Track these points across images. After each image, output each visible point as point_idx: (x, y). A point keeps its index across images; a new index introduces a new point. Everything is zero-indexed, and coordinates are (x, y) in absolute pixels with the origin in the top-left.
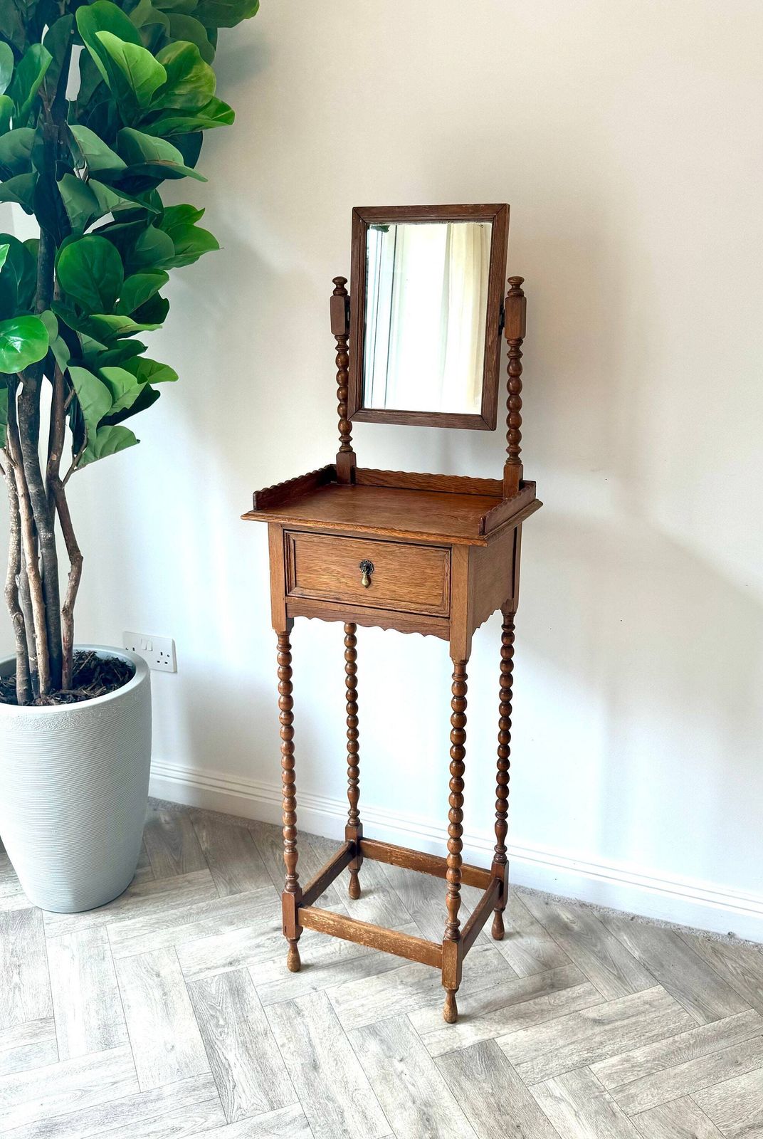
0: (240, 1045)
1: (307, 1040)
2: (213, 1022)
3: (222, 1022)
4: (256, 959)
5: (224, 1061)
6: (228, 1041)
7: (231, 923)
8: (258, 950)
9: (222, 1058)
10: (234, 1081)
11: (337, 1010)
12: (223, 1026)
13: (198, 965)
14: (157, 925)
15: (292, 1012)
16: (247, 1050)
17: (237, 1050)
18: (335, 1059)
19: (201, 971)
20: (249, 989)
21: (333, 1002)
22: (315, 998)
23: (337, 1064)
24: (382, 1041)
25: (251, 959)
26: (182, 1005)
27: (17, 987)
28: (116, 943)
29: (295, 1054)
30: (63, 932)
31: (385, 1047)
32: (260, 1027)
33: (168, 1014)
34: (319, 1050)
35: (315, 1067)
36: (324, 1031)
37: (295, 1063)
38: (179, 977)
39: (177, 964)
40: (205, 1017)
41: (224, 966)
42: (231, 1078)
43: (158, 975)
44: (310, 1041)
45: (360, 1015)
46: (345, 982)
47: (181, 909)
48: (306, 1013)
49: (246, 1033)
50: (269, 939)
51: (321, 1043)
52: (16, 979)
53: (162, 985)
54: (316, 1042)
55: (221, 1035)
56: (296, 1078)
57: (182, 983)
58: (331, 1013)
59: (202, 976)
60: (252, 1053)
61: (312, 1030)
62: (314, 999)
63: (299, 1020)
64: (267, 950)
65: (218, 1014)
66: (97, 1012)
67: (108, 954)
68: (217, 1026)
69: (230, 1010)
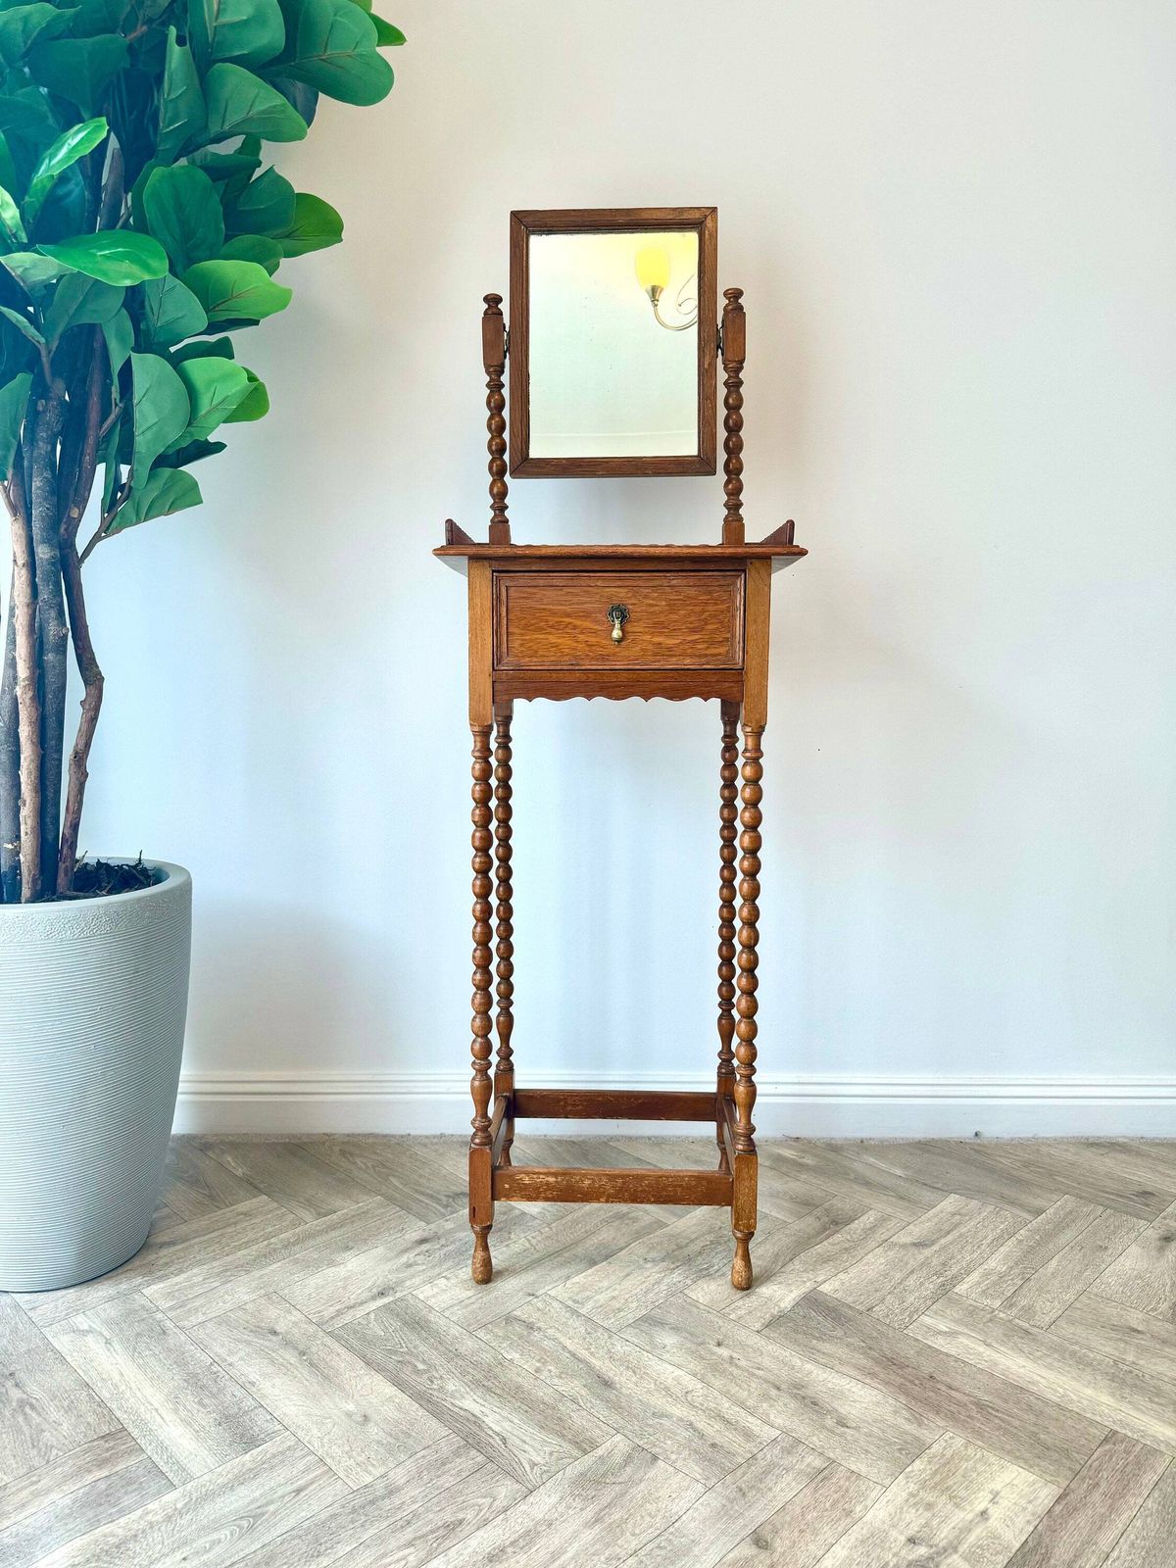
0: (472, 1386)
1: (568, 1355)
2: (408, 1370)
3: (421, 1366)
4: (417, 1281)
5: (462, 1413)
6: (451, 1387)
7: (347, 1248)
8: (412, 1270)
9: (456, 1410)
10: (498, 1435)
11: (584, 1311)
12: (426, 1371)
13: (332, 1306)
14: (229, 1273)
15: (518, 1328)
16: (489, 1390)
17: (472, 1393)
18: (628, 1368)
19: (339, 1313)
20: (431, 1317)
21: (570, 1303)
22: (540, 1305)
23: (634, 1372)
24: (676, 1329)
25: (408, 1283)
26: (343, 1362)
27: (22, 1404)
28: (171, 1308)
29: (563, 1376)
30: (67, 1314)
31: (684, 1334)
32: (486, 1357)
33: (326, 1378)
34: (597, 1363)
35: (607, 1384)
36: (585, 1339)
37: (574, 1387)
38: (312, 1329)
39: (295, 1312)
40: (391, 1367)
41: (374, 1298)
42: (490, 1433)
43: (275, 1333)
44: (574, 1355)
45: (620, 1310)
46: (568, 1278)
47: (255, 1247)
48: (541, 1324)
49: (471, 1370)
50: (419, 1254)
51: (592, 1353)
52: (15, 1394)
53: (288, 1343)
54: (583, 1353)
55: (431, 1381)
56: (589, 1405)
57: (321, 1333)
58: (578, 1316)
59: (347, 1318)
60: (498, 1391)
61: (568, 1343)
62: (541, 1307)
63: (536, 1336)
64: (424, 1267)
65: (407, 1357)
66: (200, 1403)
67: (168, 1324)
68: (417, 1372)
69: (422, 1348)
